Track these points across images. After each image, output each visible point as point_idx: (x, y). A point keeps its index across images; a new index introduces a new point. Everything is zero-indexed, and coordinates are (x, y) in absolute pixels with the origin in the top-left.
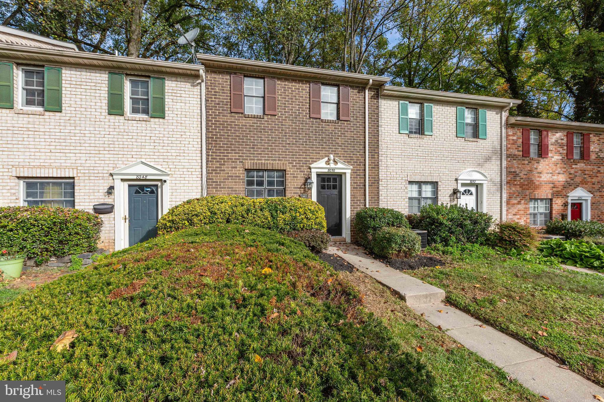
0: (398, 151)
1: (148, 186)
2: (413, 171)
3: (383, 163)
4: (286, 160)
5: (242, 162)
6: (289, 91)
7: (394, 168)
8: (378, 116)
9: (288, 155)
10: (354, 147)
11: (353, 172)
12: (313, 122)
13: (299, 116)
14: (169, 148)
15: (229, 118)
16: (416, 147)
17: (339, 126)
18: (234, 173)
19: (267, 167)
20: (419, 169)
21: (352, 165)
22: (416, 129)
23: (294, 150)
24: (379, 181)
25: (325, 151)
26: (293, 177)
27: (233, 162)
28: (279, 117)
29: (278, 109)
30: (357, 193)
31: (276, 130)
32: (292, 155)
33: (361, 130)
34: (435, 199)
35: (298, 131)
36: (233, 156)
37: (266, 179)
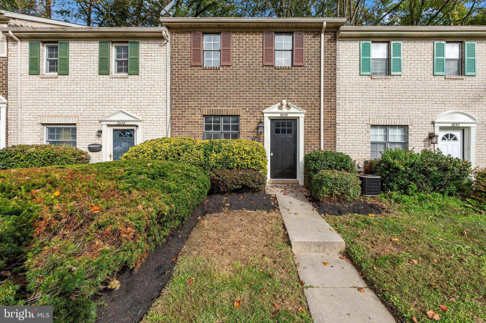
0: (358, 94)
1: (128, 131)
2: (377, 115)
3: (341, 106)
4: (240, 107)
5: (200, 109)
6: (243, 42)
7: (354, 112)
8: (336, 59)
9: (242, 101)
10: (308, 91)
11: (307, 117)
12: (266, 69)
13: (253, 65)
14: (141, 99)
15: (190, 71)
16: (380, 89)
17: (293, 72)
18: (193, 119)
19: (222, 113)
20: (383, 112)
21: (306, 109)
22: (382, 70)
23: (248, 96)
24: (336, 124)
25: (278, 96)
26: (247, 122)
27: (193, 109)
28: (233, 67)
29: (233, 60)
30: (312, 137)
31: (230, 79)
32: (246, 101)
33: (316, 74)
34: (405, 144)
35: (252, 79)
36: (192, 104)
37: (222, 124)
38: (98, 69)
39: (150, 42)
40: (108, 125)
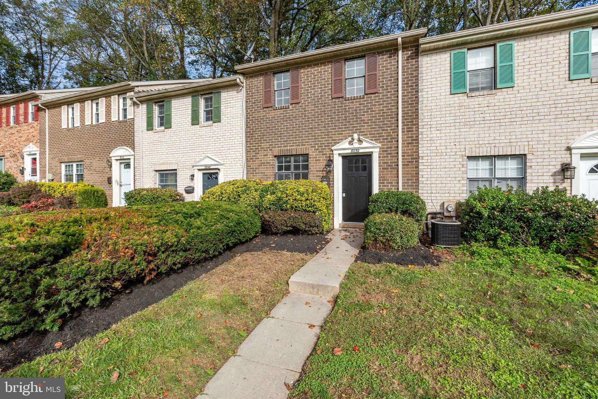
0: (448, 118)
1: (214, 174)
2: (477, 143)
3: (425, 136)
4: (309, 145)
5: (271, 150)
6: (311, 76)
7: (443, 141)
8: (418, 79)
9: (311, 139)
10: (384, 121)
11: (383, 151)
12: (335, 102)
13: (321, 99)
14: (223, 144)
15: (262, 114)
16: (480, 109)
17: (365, 101)
18: (265, 160)
19: (292, 152)
20: (486, 139)
21: (380, 142)
23: (317, 133)
24: (418, 158)
25: (349, 130)
26: (316, 160)
27: (265, 150)
28: (302, 104)
29: (301, 96)
30: (388, 174)
31: (299, 117)
32: (315, 139)
33: (393, 100)
34: (522, 180)
35: (321, 114)
36: (265, 145)
37: (292, 164)
38: (190, 121)
39: (229, 90)
40: (199, 170)
